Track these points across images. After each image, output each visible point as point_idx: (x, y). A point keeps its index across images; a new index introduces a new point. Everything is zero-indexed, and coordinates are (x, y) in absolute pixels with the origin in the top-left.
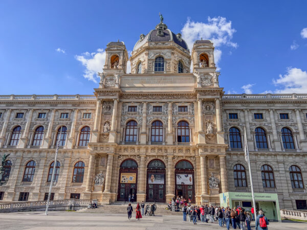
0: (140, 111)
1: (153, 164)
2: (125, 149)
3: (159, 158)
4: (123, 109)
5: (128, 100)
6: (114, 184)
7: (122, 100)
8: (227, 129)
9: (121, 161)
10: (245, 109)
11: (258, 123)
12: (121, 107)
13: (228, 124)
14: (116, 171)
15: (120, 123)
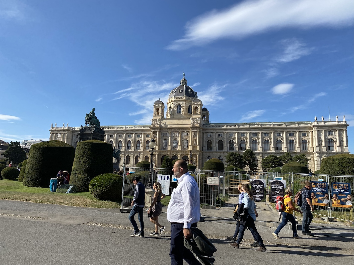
0: (168, 136)
1: (174, 157)
2: (162, 152)
3: (176, 155)
4: (162, 135)
5: (163, 131)
6: (159, 165)
7: (161, 131)
8: (206, 141)
9: (162, 157)
10: (214, 132)
11: (220, 138)
12: (161, 134)
13: (207, 139)
14: (160, 160)
15: (160, 141)
